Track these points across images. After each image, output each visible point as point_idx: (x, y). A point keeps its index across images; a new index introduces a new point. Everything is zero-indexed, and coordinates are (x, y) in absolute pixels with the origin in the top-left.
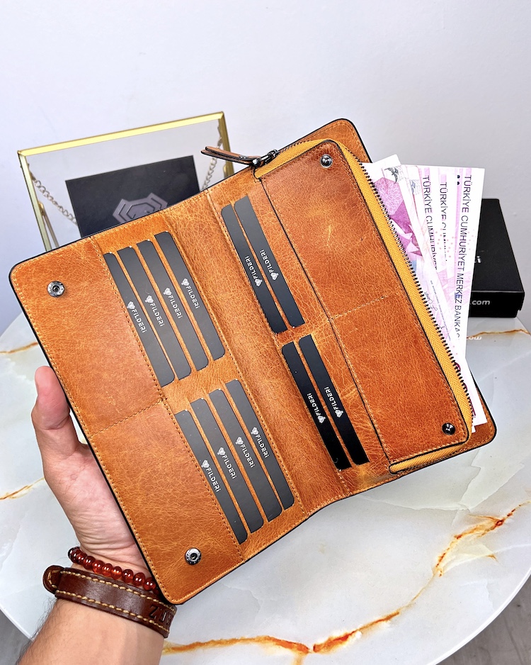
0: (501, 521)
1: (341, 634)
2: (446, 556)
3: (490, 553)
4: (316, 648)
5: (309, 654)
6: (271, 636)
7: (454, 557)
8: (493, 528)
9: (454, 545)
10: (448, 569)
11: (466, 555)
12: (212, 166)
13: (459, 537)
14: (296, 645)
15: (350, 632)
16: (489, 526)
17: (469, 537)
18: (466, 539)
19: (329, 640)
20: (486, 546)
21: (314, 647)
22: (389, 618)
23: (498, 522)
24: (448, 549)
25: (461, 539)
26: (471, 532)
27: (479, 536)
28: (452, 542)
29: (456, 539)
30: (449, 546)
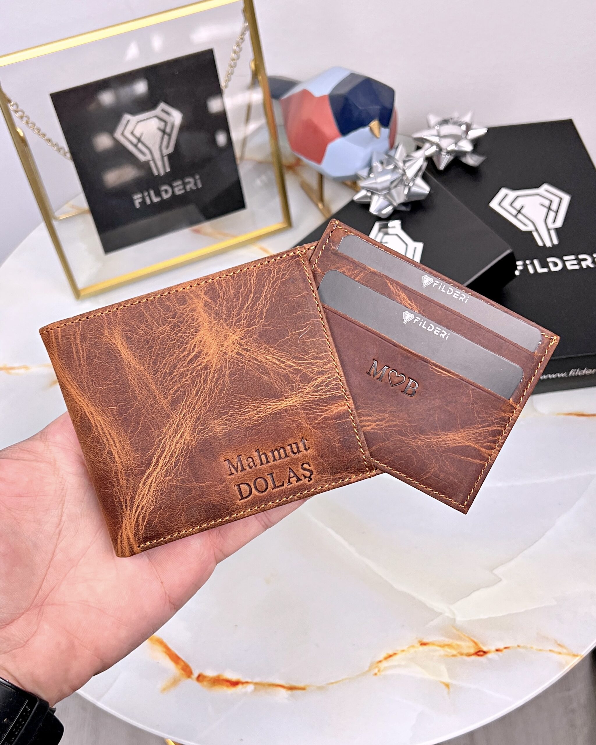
0: (485, 653)
1: (232, 676)
2: (395, 657)
3: (447, 680)
4: (200, 678)
5: (189, 680)
6: (165, 640)
8: (469, 655)
9: (412, 650)
10: (389, 672)
11: (418, 669)
13: (423, 644)
14: (182, 664)
15: (243, 680)
16: (465, 651)
17: (434, 651)
18: (430, 650)
19: (218, 677)
20: (448, 670)
21: (199, 676)
22: (291, 688)
23: (479, 651)
24: (403, 651)
25: (425, 648)
26: (442, 646)
27: (447, 655)
28: (413, 646)
29: (419, 644)
30: (405, 648)
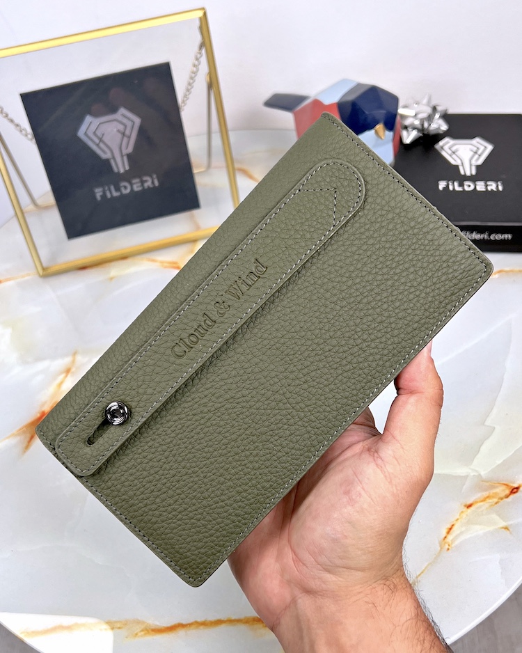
0: (517, 488)
2: (454, 528)
3: (503, 524)
7: (463, 529)
8: (507, 497)
9: (464, 515)
10: (457, 542)
11: (477, 527)
12: (193, 75)
13: (469, 506)
16: (503, 495)
17: (480, 507)
18: (477, 508)
20: (499, 515)
23: (513, 490)
24: (458, 519)
25: (472, 508)
26: (484, 500)
27: (492, 505)
28: (462, 512)
29: (466, 508)
30: (458, 517)
